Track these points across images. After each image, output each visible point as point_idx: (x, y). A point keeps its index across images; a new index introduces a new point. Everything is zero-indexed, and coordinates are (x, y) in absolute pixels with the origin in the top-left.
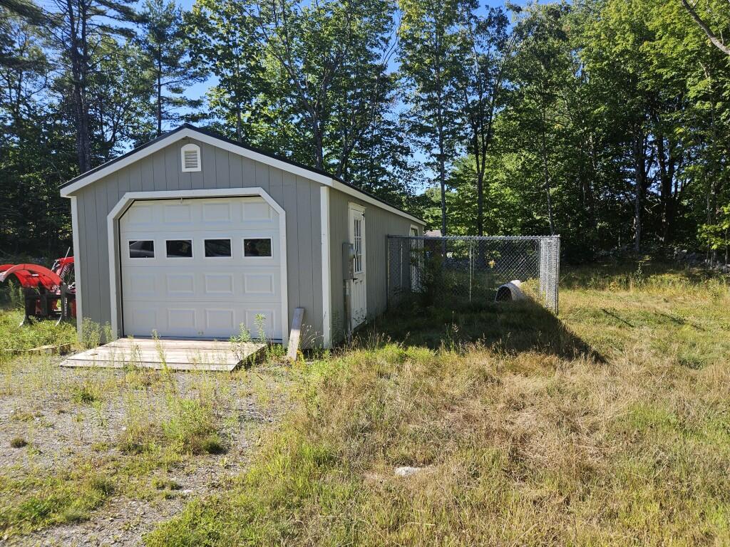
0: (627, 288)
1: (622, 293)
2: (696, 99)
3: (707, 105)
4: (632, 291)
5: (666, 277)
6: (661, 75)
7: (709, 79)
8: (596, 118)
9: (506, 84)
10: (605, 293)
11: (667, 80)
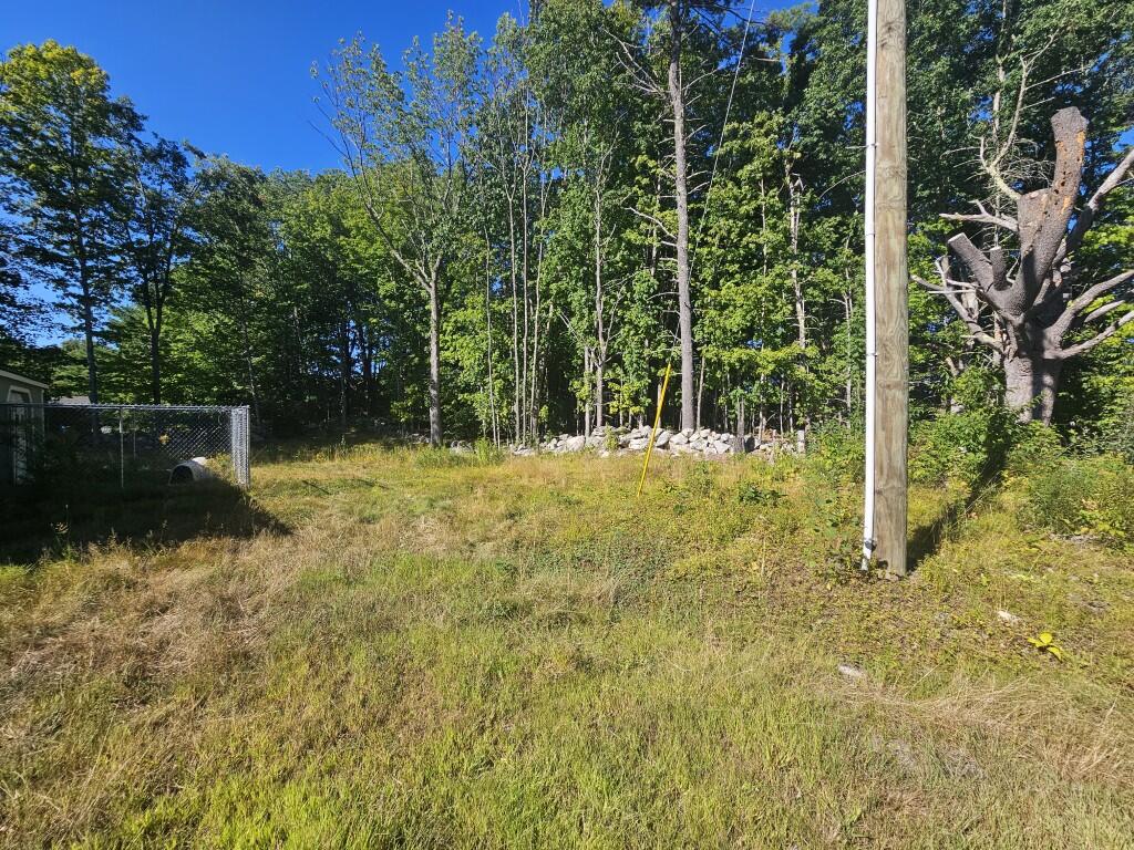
0: (332, 459)
1: (327, 463)
2: (385, 297)
3: (393, 304)
4: (337, 461)
5: (367, 446)
6: (357, 270)
7: (394, 283)
8: (299, 294)
9: (189, 232)
10: (310, 464)
11: (361, 276)
